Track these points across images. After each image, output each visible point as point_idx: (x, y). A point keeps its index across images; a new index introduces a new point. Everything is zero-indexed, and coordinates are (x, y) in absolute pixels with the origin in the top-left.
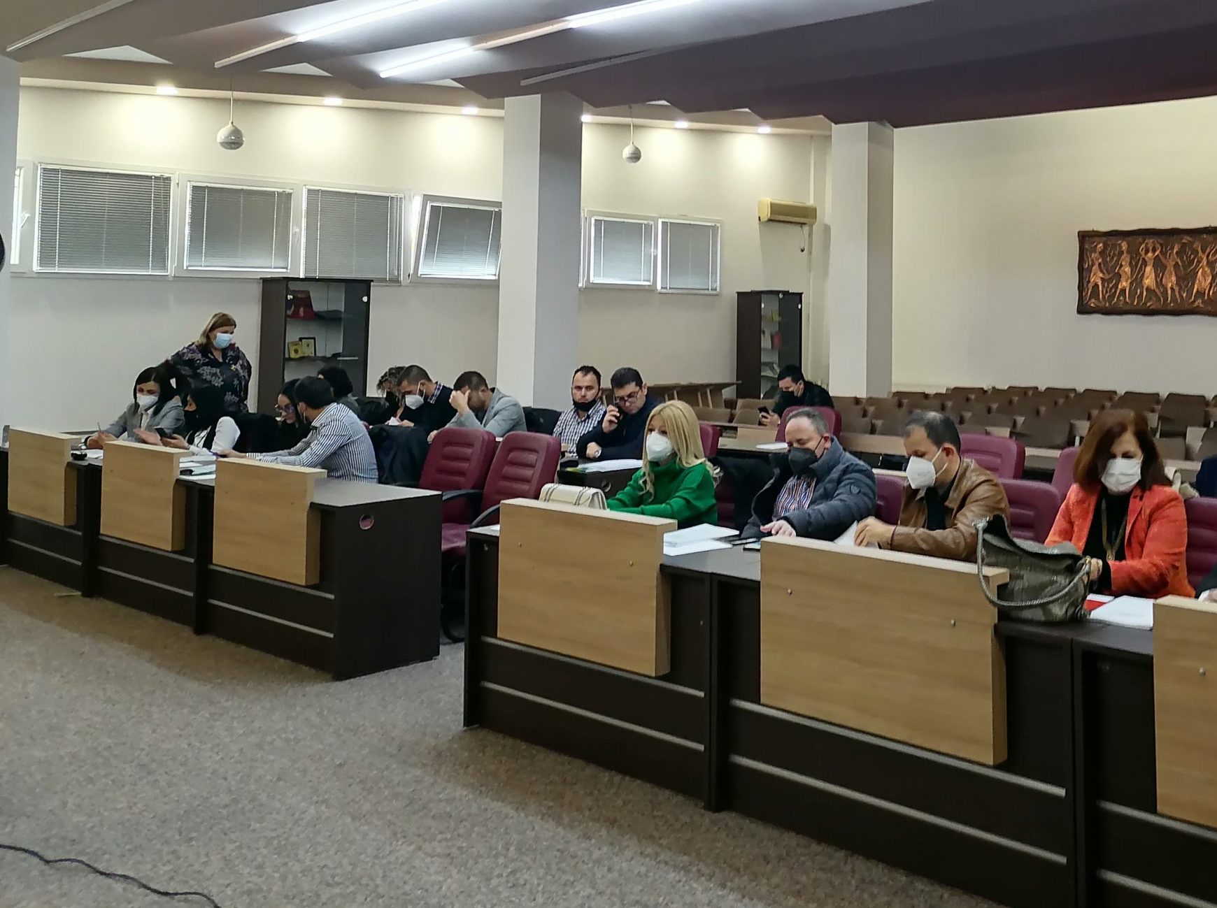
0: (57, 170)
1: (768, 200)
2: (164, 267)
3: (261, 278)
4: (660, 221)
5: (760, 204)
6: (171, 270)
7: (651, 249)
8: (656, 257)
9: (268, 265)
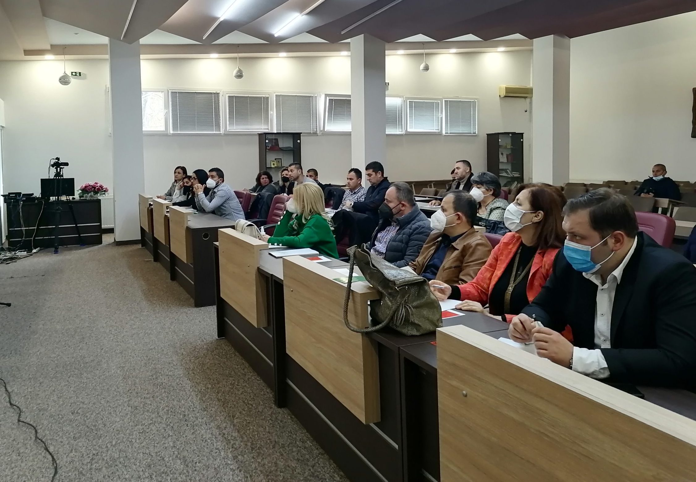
0: (176, 92)
1: (504, 86)
2: (220, 131)
3: (258, 134)
4: (444, 100)
5: (500, 88)
6: (222, 131)
7: (439, 114)
8: (442, 118)
9: (261, 128)
